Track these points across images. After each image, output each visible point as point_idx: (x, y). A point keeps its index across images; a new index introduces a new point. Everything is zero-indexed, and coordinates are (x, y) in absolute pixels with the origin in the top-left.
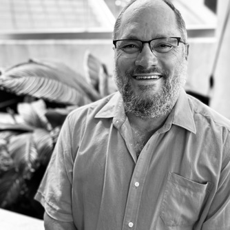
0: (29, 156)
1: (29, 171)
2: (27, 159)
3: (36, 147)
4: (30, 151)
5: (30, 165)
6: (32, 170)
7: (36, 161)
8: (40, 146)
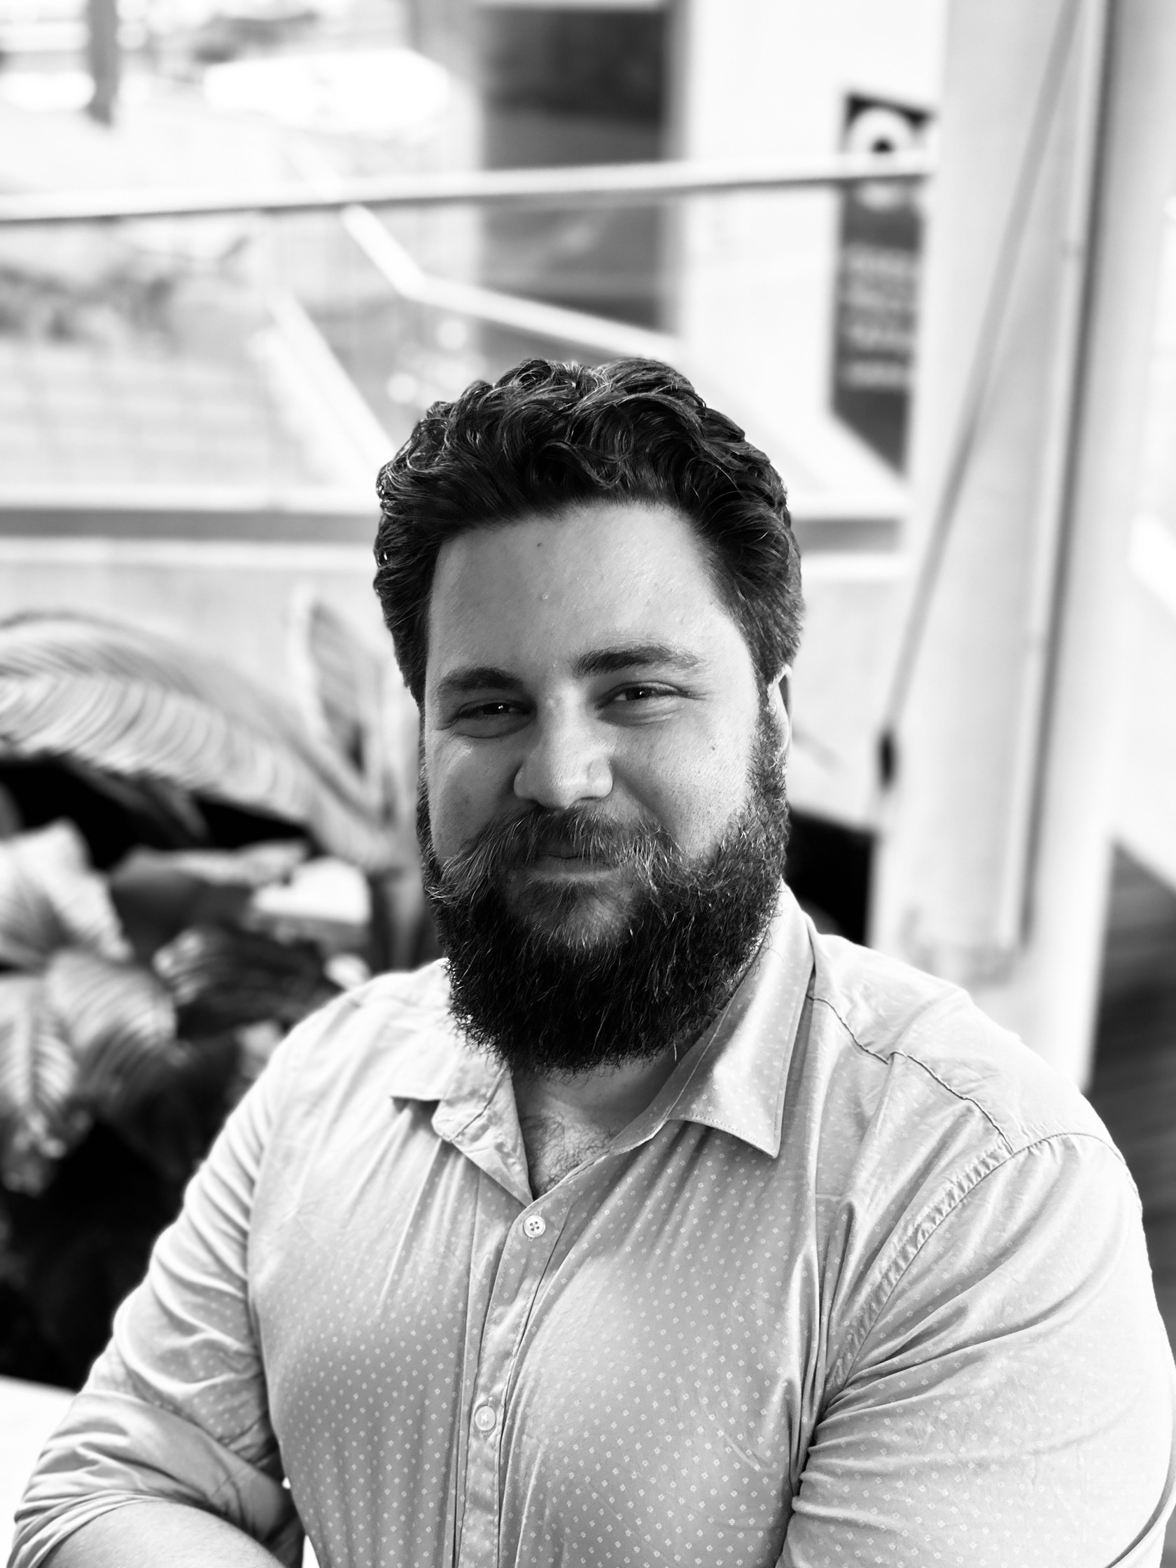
0: (36, 1082)
1: (34, 1151)
2: (20, 1092)
3: (64, 1033)
4: (37, 1058)
5: (37, 1125)
6: (53, 1148)
7: (73, 1104)
8: (89, 1030)
